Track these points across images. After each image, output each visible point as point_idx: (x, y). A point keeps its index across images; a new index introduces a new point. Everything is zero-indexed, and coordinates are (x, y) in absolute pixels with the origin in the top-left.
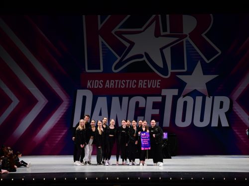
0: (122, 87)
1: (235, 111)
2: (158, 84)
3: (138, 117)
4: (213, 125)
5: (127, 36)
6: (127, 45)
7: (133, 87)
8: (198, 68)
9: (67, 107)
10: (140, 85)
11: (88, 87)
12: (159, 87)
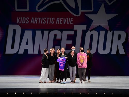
0: (43, 22)
2: (71, 21)
3: (56, 46)
4: (112, 53)
7: (52, 23)
8: (102, 9)
10: (58, 22)
11: (17, 23)
12: (72, 23)
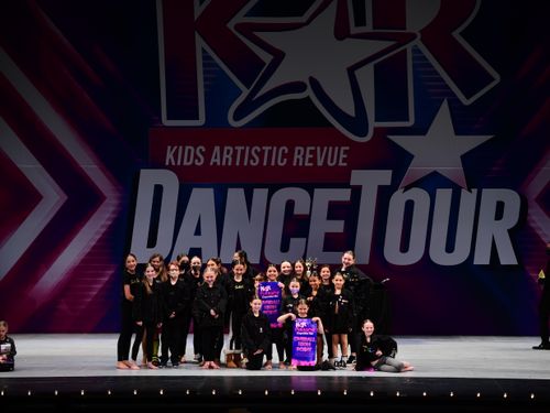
0: (252, 161)
1: (532, 225)
2: (342, 156)
5: (264, 36)
6: (267, 58)
7: (280, 164)
8: (443, 117)
9: (114, 212)
10: (298, 160)
11: (167, 163)
12: (345, 164)
